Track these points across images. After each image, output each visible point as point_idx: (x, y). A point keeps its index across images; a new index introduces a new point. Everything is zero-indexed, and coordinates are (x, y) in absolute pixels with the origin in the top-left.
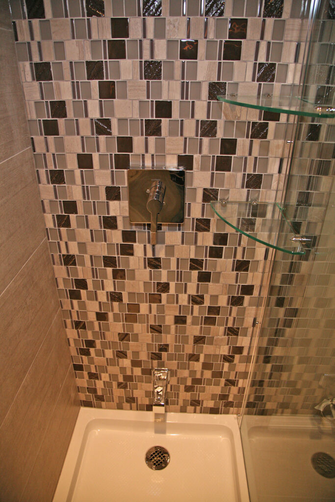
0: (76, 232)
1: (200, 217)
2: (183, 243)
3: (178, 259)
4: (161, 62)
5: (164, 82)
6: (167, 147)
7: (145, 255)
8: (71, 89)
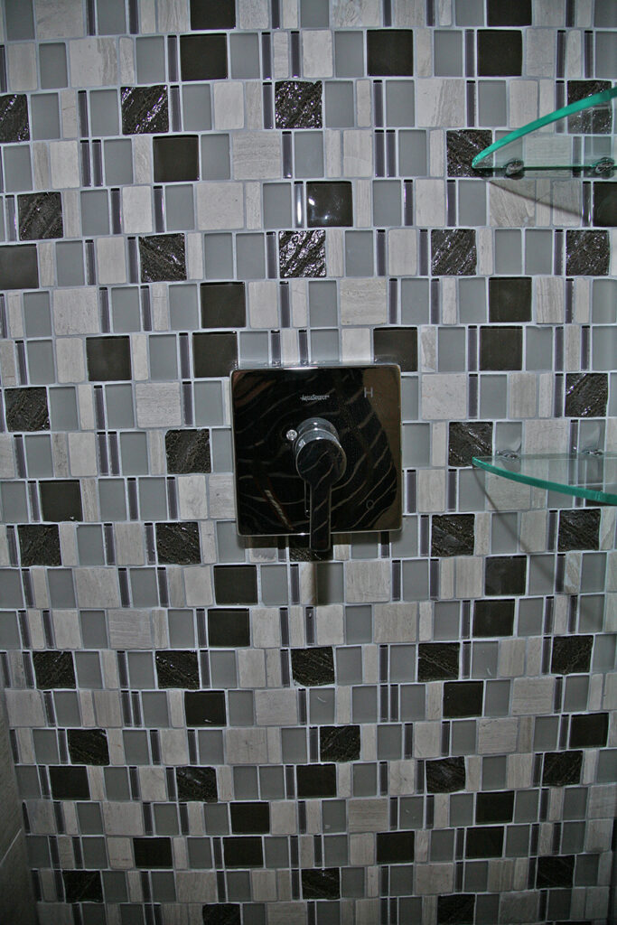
0: (76, 575)
1: (442, 509)
2: (396, 595)
3: (384, 647)
4: (319, 83)
5: (330, 135)
6: (344, 306)
7: (285, 640)
8: (77, 160)
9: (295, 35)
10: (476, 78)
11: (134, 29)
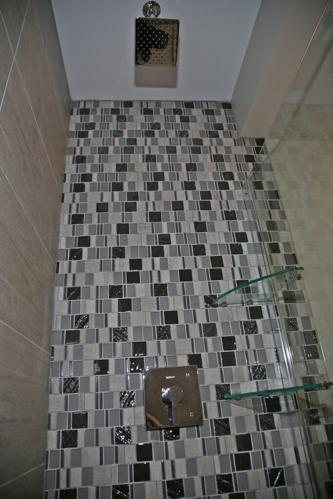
0: (83, 451)
1: (217, 417)
2: (205, 454)
3: (202, 478)
4: (166, 284)
5: (170, 298)
6: (177, 348)
7: (164, 477)
8: (95, 305)
9: (159, 272)
10: (211, 281)
11: (114, 270)
